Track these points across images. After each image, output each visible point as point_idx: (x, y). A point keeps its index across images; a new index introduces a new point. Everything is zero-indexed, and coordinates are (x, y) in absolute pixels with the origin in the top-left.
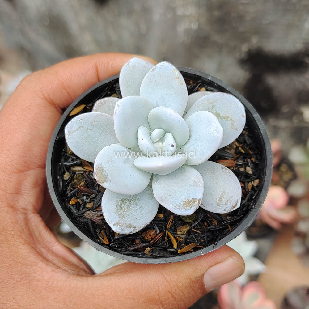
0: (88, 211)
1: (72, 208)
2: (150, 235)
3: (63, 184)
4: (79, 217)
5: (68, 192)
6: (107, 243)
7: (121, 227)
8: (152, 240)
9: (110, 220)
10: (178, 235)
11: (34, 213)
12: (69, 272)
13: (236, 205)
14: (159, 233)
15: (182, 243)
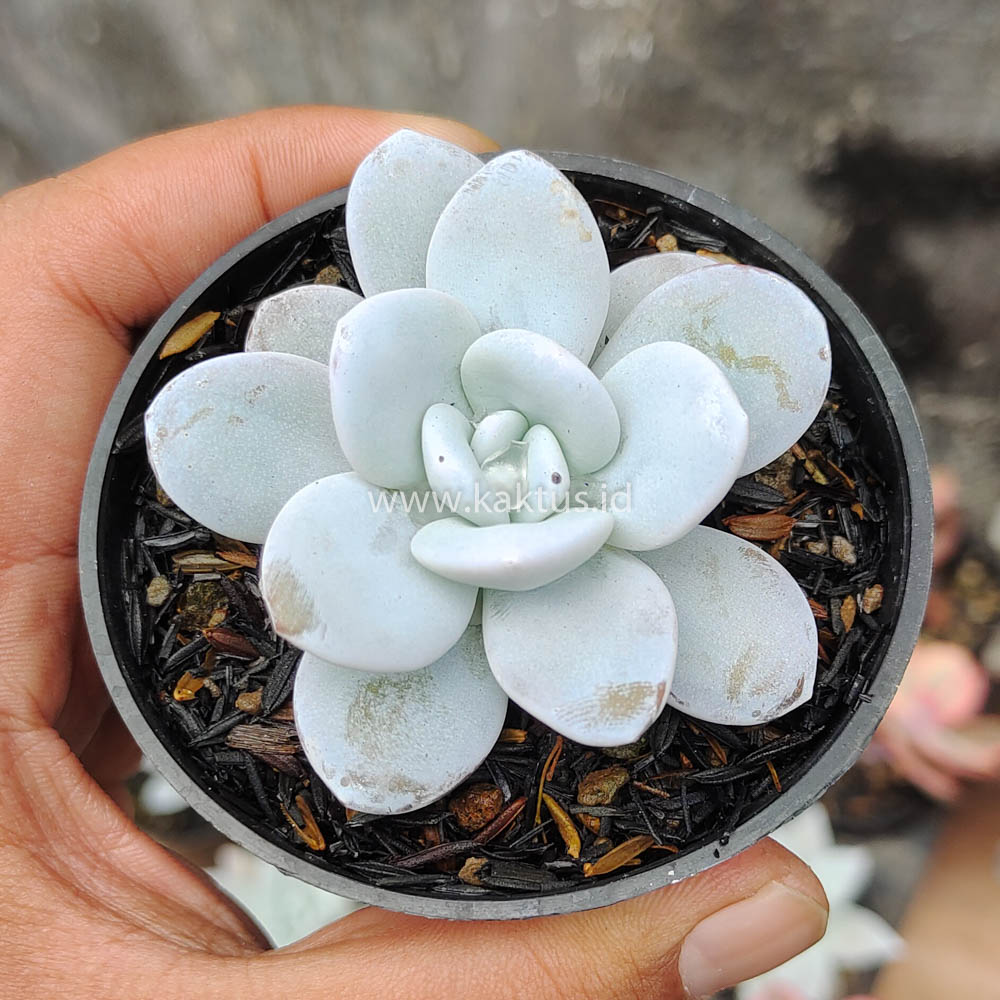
0: (242, 722)
1: (183, 712)
2: (480, 811)
3: (145, 620)
4: (212, 746)
5: (164, 653)
6: (318, 844)
7: (370, 790)
8: (486, 827)
9: (328, 766)
10: (582, 805)
11: (37, 726)
12: (176, 944)
13: (797, 694)
14: (512, 801)
15: (596, 837)
